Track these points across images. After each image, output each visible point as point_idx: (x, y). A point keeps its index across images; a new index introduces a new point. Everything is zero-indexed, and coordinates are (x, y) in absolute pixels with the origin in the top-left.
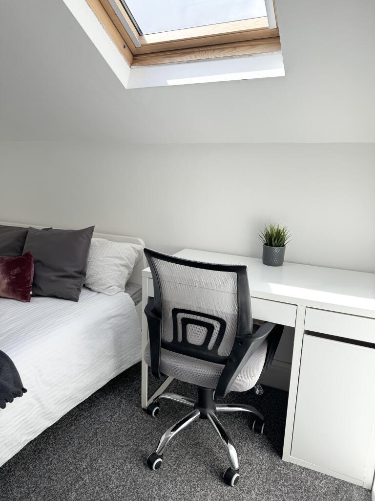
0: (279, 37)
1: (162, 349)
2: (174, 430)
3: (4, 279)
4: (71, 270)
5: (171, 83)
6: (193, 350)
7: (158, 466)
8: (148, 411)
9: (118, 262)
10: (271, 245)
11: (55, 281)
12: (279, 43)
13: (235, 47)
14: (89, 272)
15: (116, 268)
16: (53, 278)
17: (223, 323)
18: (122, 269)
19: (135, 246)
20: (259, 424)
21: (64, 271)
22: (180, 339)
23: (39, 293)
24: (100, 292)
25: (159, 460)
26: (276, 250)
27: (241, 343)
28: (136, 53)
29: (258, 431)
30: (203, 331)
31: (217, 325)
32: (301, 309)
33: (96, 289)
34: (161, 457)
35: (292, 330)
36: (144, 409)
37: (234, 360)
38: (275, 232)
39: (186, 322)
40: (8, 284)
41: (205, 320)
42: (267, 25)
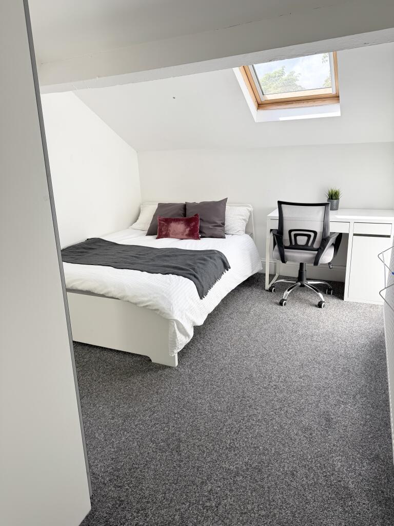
0: (338, 97)
1: (285, 250)
2: (288, 291)
3: (187, 228)
4: (219, 223)
5: (281, 119)
6: (301, 247)
7: (285, 305)
8: (270, 290)
9: (241, 217)
10: (332, 199)
11: (211, 229)
12: (339, 100)
13: (314, 101)
14: (227, 223)
15: (240, 221)
16: (211, 227)
17: (315, 233)
18: (243, 221)
19: (249, 208)
20: (330, 290)
21: (216, 223)
22: (294, 243)
23: (204, 235)
24: (233, 235)
25: (285, 301)
26: (335, 201)
27: (325, 240)
28: (261, 103)
29: (329, 293)
30: (306, 238)
31: (312, 234)
32: (352, 224)
33: (231, 233)
34: (286, 300)
35: (347, 235)
36: (267, 291)
37: (322, 248)
38: (334, 193)
39: (296, 235)
40: (190, 231)
41: (306, 233)
42: (331, 92)
